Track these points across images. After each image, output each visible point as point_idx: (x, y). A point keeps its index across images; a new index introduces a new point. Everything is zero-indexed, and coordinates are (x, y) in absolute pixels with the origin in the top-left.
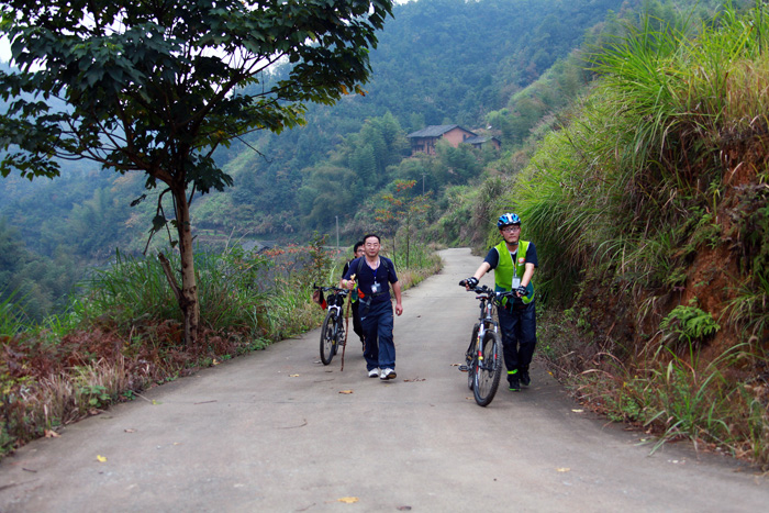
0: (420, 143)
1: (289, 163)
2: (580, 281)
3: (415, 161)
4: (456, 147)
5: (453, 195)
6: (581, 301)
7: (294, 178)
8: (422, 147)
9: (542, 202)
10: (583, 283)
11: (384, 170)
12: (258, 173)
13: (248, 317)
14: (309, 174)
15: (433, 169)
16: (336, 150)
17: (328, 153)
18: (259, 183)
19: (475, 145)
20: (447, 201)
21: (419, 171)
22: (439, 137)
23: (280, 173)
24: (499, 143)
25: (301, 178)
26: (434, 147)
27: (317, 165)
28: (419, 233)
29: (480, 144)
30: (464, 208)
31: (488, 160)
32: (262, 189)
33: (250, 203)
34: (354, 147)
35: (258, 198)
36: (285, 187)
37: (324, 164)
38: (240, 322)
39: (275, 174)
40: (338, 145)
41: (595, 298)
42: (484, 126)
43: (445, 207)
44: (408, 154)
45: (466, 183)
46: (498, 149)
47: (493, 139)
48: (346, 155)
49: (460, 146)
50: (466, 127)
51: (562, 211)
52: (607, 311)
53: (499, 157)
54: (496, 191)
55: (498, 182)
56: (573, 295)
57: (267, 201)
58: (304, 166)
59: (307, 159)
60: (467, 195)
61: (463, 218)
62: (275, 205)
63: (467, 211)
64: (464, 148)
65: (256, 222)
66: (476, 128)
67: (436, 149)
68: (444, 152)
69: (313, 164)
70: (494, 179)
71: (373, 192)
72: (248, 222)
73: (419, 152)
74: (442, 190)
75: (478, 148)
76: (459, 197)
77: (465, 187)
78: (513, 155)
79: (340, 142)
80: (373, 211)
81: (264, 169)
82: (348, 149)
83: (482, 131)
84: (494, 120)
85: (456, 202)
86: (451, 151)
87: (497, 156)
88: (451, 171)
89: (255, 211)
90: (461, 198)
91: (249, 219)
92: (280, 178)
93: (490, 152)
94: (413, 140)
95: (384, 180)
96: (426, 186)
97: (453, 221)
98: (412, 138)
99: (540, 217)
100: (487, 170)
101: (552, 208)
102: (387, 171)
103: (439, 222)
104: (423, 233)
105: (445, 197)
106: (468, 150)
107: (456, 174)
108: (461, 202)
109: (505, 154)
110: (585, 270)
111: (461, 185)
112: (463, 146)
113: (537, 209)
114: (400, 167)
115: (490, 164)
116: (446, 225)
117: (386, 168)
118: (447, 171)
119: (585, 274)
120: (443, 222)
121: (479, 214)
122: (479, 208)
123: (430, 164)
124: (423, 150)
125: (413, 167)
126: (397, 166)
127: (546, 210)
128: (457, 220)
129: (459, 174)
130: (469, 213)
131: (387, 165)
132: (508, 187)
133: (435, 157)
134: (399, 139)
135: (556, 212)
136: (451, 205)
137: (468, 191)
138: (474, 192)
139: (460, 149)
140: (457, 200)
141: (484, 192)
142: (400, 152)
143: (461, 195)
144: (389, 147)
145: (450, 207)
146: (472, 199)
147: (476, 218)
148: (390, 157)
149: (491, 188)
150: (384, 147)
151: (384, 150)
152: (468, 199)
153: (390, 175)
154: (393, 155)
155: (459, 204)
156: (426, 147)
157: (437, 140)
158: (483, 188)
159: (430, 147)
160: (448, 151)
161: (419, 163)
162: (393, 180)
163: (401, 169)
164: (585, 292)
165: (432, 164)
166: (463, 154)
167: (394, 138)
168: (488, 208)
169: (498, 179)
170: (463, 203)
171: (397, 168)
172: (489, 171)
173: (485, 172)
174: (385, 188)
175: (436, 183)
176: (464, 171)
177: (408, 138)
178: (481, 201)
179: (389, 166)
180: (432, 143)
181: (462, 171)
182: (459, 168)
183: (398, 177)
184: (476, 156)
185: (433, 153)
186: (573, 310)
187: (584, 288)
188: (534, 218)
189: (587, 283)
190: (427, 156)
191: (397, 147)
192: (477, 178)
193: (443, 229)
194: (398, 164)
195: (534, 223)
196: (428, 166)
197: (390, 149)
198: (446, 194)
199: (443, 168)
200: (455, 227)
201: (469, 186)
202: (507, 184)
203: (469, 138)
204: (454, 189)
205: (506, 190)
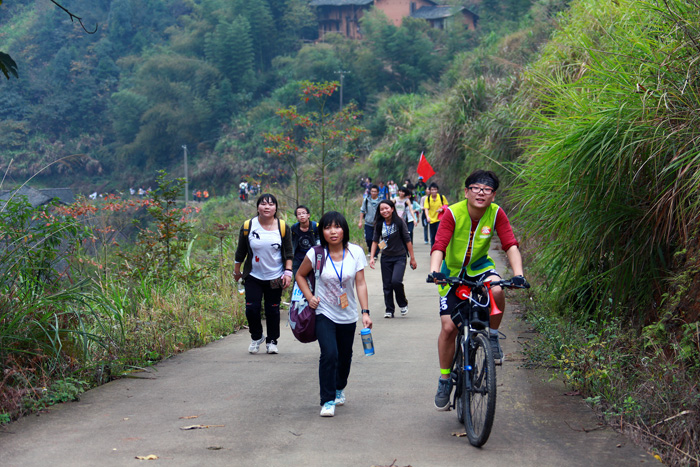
0: (334, 17)
1: (94, 46)
2: (676, 271)
3: (324, 49)
4: (397, 24)
5: (395, 110)
6: (678, 310)
7: (104, 75)
8: (337, 24)
9: (600, 120)
10: (682, 276)
11: (268, 65)
12: (35, 63)
13: (42, 337)
14: (131, 67)
15: (356, 64)
16: (181, 25)
17: (168, 30)
18: (36, 80)
19: (432, 21)
20: (383, 122)
21: (331, 68)
22: (368, 7)
23: (78, 65)
24: (475, 19)
25: (116, 75)
26: (357, 24)
27: (146, 52)
28: (332, 179)
29: (441, 20)
30: (414, 135)
31: (455, 48)
32: (44, 93)
33: (20, 118)
34: (215, 21)
35: (36, 109)
36: (87, 91)
37: (160, 51)
38: (24, 345)
39: (69, 67)
40: (186, 17)
43: (379, 132)
44: (311, 35)
45: (416, 90)
46: (472, 29)
47: (465, 11)
48: (201, 35)
49: (406, 23)
51: (641, 140)
53: (477, 44)
54: (477, 104)
55: (480, 89)
56: (657, 297)
57: (54, 116)
58: (123, 53)
59: (127, 41)
60: (419, 112)
61: (412, 153)
62: (68, 123)
63: (420, 140)
64: (412, 27)
65: (32, 154)
67: (363, 29)
68: (377, 33)
69: (138, 50)
70: (471, 83)
71: (249, 104)
72: (17, 153)
73: (331, 34)
74: (375, 101)
75: (436, 28)
76: (405, 113)
77: (413, 98)
78: (502, 40)
79: (189, 11)
80: (249, 135)
81: (48, 57)
82: (204, 24)
85: (400, 123)
86: (388, 32)
87: (471, 43)
88: (389, 68)
89: (31, 133)
90: (410, 116)
91: (18, 148)
92: (77, 73)
93: (459, 35)
94: (320, 10)
95: (268, 82)
96: (345, 95)
97: (394, 157)
98: (319, 7)
99: (597, 149)
100: (456, 66)
101: (621, 133)
102: (274, 65)
103: (369, 158)
104: (340, 178)
105: (379, 115)
106: (420, 32)
107: (397, 74)
108: (409, 123)
109: (486, 39)
110: (684, 251)
111: (409, 93)
112: (411, 23)
113: (591, 135)
114: (298, 59)
115: (460, 57)
116: (382, 164)
117: (273, 61)
118: (381, 67)
119: (685, 258)
120: (377, 160)
121: (445, 145)
122: (444, 135)
123: (352, 55)
124: (338, 29)
125: (321, 59)
126: (293, 57)
127: (610, 136)
128: (401, 156)
129: (403, 73)
130: (424, 143)
131: (274, 56)
132: (502, 97)
133: (360, 42)
134: (296, 8)
135: (628, 141)
136: (391, 128)
137: (420, 105)
138: (432, 105)
139: (406, 29)
140: (401, 119)
141: (454, 106)
142: (297, 32)
143: (408, 111)
144: (277, 23)
145: (390, 132)
146: (430, 117)
147: (440, 153)
148: (280, 40)
149: (467, 98)
150: (269, 22)
151: (269, 27)
152: (422, 118)
153: (280, 73)
154: (285, 37)
155: (405, 127)
156: (344, 24)
157: (365, 11)
158: (451, 98)
159: (351, 25)
160: (383, 31)
161: (332, 53)
162: (285, 82)
163: (300, 63)
164: (687, 292)
165: (355, 55)
166: (410, 38)
167: (286, 6)
168: (462, 135)
169: (479, 83)
170: (413, 125)
171: (293, 60)
172: (459, 69)
173: (451, 71)
174: (270, 96)
175: (361, 90)
176: (411, 67)
177: (312, 7)
178: (449, 121)
179: (278, 57)
180: (355, 17)
181: (408, 68)
182: (404, 62)
183: (293, 77)
184: (434, 41)
185: (357, 35)
186: (662, 327)
187: (685, 285)
188: (586, 151)
189: (692, 276)
190: (347, 40)
191: (292, 22)
192: (437, 80)
193: (377, 171)
194: (294, 54)
195: (585, 162)
196: (347, 58)
197: (280, 26)
198: (382, 109)
199: (374, 62)
200: (398, 168)
201: (422, 96)
202: (499, 91)
203: (422, 9)
204: (396, 100)
205: (496, 102)
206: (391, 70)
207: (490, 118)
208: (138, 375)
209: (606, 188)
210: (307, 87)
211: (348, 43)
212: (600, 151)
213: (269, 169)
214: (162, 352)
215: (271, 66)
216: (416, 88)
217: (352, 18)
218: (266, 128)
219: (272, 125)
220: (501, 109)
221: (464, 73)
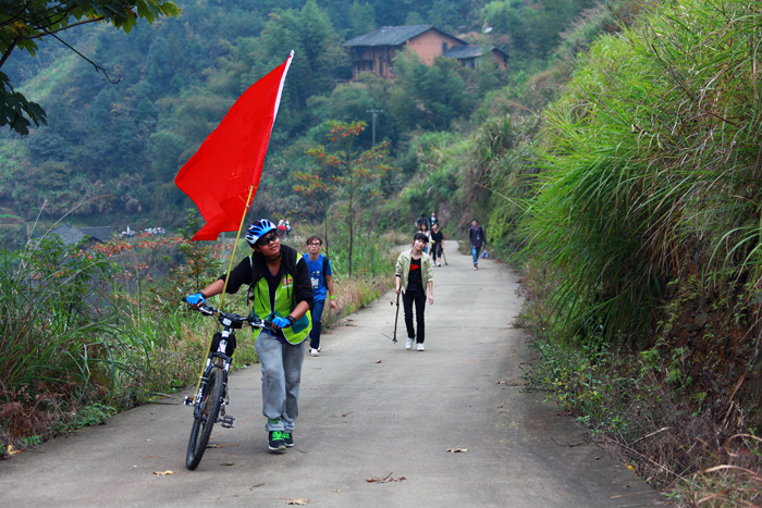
0: (367, 57)
1: (134, 88)
2: (669, 299)
3: (357, 89)
4: (429, 63)
5: (425, 148)
6: (670, 336)
7: (143, 116)
8: (370, 64)
9: (599, 159)
10: (674, 304)
11: (303, 104)
12: (77, 105)
13: (72, 366)
14: (170, 108)
15: (389, 103)
16: (217, 66)
17: (205, 71)
18: (78, 123)
19: (464, 61)
20: (414, 160)
21: (365, 107)
22: (400, 47)
23: (118, 106)
24: (505, 58)
25: (155, 116)
26: (390, 63)
27: (184, 92)
28: (366, 214)
29: (472, 59)
30: (445, 171)
31: (487, 87)
32: (85, 134)
33: (62, 158)
34: (251, 62)
35: (77, 150)
36: (126, 132)
37: (197, 93)
38: (56, 374)
39: (109, 109)
40: (222, 59)
41: (700, 330)
42: (478, 28)
43: (411, 169)
44: (346, 75)
45: (448, 128)
46: (502, 68)
47: (496, 51)
48: (237, 76)
49: (437, 62)
50: (448, 29)
51: (636, 177)
52: (728, 355)
53: (506, 83)
54: (503, 142)
55: (507, 127)
56: (654, 325)
57: (95, 156)
58: (161, 94)
59: (166, 83)
60: (450, 149)
61: (443, 189)
62: (109, 163)
63: (450, 177)
64: (444, 66)
65: (74, 194)
66: (465, 31)
67: (396, 69)
68: (409, 73)
69: (177, 91)
70: (498, 121)
71: (284, 143)
72: (59, 193)
73: (364, 73)
74: (407, 139)
75: (467, 67)
76: (436, 151)
77: (445, 135)
78: (532, 78)
79: (226, 53)
80: (285, 173)
81: (89, 99)
82: (240, 65)
83: (475, 35)
84: (497, 16)
85: (431, 160)
86: (421, 72)
87: (502, 81)
88: (421, 107)
89: (72, 174)
90: (440, 153)
91: (60, 188)
92: (117, 114)
93: (489, 74)
94: (354, 50)
95: (303, 121)
96: (378, 133)
97: (425, 194)
98: (353, 47)
99: (595, 187)
100: (485, 105)
101: (618, 170)
102: (308, 105)
103: (401, 195)
104: (373, 214)
105: (411, 152)
106: (451, 70)
107: (429, 112)
108: (440, 161)
109: (516, 77)
110: (677, 280)
111: (440, 131)
112: (442, 62)
113: (591, 173)
114: (332, 98)
115: (490, 95)
116: (414, 200)
117: (308, 100)
118: (413, 106)
119: (677, 287)
120: (409, 196)
121: (472, 182)
122: (472, 171)
123: (385, 94)
124: (371, 69)
125: (354, 98)
126: (327, 96)
127: (608, 174)
128: (431, 193)
129: (435, 112)
130: (454, 180)
131: (309, 95)
132: (526, 135)
133: (392, 81)
134: (330, 48)
135: (624, 178)
136: (422, 165)
137: (451, 142)
138: (463, 143)
139: (437, 69)
140: (432, 157)
141: (481, 144)
142: (331, 72)
143: (439, 149)
144: (312, 64)
145: (421, 170)
146: (459, 155)
147: (468, 189)
148: (315, 80)
149: (494, 135)
150: (304, 63)
151: (304, 68)
152: (452, 155)
153: (315, 112)
154: (319, 77)
155: (436, 164)
156: (378, 65)
157: (397, 51)
158: (479, 136)
159: (384, 64)
160: (416, 71)
161: (366, 92)
162: (320, 121)
163: (334, 102)
164: (678, 320)
165: (388, 94)
166: (442, 77)
167: (320, 47)
168: (489, 172)
169: (505, 121)
170: (444, 162)
171: (327, 100)
172: (489, 107)
173: (481, 109)
174: (305, 135)
175: (395, 128)
176: (443, 106)
177: (346, 48)
178: (476, 159)
179: (312, 97)
180: (389, 57)
181: (441, 106)
182: (436, 101)
183: (328, 116)
184: (465, 80)
185: (390, 74)
186: (655, 352)
187: (677, 313)
188: (586, 187)
189: (683, 304)
190: (380, 79)
191: (326, 63)
192: (468, 118)
193: (409, 207)
194: (328, 93)
195: (585, 198)
196: (380, 97)
197: (315, 67)
198: (414, 146)
199: (406, 101)
200: (430, 204)
201: (453, 134)
202: (524, 129)
203: (453, 48)
204: (428, 138)
205: (521, 139)
206: (423, 109)
207: (515, 156)
208: (163, 401)
209: (604, 222)
210: (335, 128)
211: (381, 82)
212: (598, 188)
213: (304, 206)
214: (187, 381)
215: (305, 105)
216: (448, 126)
217: (385, 58)
218: (301, 165)
219: (307, 164)
220: (525, 146)
221: (493, 111)
